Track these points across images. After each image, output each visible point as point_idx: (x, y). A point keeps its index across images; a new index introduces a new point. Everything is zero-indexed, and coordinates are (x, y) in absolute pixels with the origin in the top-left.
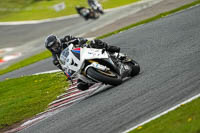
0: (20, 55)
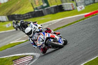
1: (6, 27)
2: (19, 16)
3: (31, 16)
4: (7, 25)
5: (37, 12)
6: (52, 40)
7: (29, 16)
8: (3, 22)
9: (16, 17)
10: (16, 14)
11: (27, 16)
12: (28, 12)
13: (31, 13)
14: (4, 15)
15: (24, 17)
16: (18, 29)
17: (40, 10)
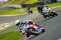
0: (10, 25)
1: (20, 12)
2: (29, 5)
3: (36, 5)
4: (21, 11)
5: (40, 3)
6: (31, 30)
7: (35, 5)
8: (19, 8)
9: (27, 5)
10: (27, 4)
11: (33, 5)
12: (34, 3)
13: (36, 3)
14: (19, 4)
15: (32, 6)
16: (30, 13)
17: (42, 1)
